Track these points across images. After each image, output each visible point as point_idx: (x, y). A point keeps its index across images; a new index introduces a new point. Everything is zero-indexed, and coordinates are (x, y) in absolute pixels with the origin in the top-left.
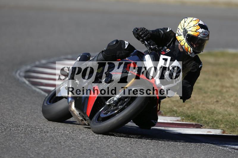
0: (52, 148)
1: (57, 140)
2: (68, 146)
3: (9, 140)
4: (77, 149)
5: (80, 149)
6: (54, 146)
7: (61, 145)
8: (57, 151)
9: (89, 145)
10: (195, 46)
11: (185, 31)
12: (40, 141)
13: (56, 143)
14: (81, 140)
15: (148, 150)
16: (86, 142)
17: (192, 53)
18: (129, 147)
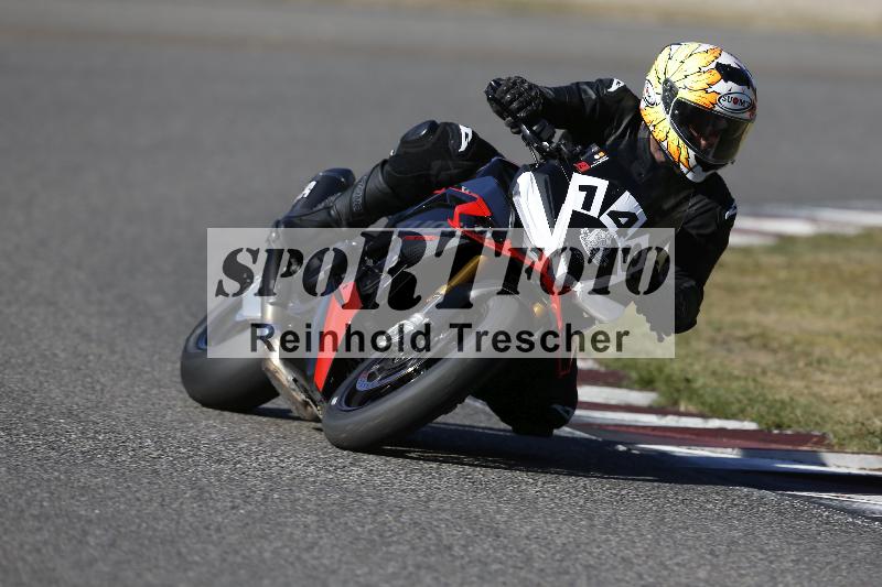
0: (418, 567)
1: (439, 536)
2: (480, 561)
3: (262, 537)
4: (511, 570)
5: (523, 574)
6: (425, 560)
7: (452, 555)
8: (436, 579)
9: (558, 557)
10: (703, 142)
11: (670, 90)
12: (374, 540)
13: (432, 548)
14: (527, 538)
15: (775, 578)
16: (545, 546)
17: (695, 167)
18: (704, 565)
